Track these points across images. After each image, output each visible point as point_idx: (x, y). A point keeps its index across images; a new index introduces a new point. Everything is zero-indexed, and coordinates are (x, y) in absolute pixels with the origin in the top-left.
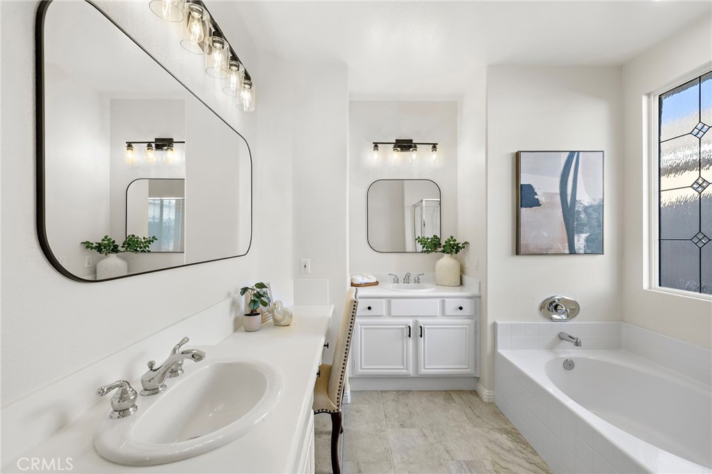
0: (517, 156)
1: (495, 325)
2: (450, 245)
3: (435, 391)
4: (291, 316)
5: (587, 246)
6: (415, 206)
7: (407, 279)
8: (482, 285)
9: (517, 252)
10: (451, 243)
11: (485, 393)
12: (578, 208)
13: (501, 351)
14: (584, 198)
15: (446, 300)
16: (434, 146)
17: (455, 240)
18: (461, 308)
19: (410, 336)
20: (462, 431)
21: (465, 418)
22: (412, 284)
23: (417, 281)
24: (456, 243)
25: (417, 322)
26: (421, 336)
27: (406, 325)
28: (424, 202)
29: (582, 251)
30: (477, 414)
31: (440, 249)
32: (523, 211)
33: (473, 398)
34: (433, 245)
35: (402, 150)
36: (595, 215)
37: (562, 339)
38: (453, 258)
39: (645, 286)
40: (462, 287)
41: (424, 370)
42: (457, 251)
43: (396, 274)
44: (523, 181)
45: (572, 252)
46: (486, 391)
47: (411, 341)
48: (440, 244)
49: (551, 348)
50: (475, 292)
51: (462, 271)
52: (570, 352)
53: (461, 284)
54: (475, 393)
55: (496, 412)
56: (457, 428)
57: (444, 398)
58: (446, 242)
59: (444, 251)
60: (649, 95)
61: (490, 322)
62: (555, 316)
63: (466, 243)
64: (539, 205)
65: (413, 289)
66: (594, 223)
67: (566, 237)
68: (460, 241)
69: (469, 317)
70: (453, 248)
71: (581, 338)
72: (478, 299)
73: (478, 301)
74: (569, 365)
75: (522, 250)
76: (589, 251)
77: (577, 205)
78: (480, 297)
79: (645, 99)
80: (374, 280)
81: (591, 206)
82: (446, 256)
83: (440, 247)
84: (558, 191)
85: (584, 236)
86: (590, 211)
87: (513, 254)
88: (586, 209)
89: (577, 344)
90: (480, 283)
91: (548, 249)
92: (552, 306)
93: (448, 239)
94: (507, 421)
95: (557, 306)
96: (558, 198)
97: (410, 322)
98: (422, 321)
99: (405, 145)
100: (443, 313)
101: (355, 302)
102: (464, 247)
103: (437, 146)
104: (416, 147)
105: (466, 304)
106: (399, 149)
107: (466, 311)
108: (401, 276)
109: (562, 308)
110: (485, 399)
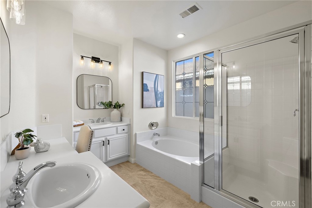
0: (142, 73)
1: (136, 134)
2: (117, 105)
3: (113, 166)
4: (49, 145)
5: (160, 105)
6: (89, 87)
7: (98, 121)
8: (131, 120)
9: (142, 107)
10: (118, 104)
11: (132, 160)
12: (158, 93)
13: (138, 143)
14: (160, 90)
15: (118, 127)
16: (110, 63)
17: (119, 103)
18: (124, 130)
19: (104, 145)
20: (128, 176)
21: (128, 171)
22: (101, 123)
23: (103, 121)
24: (119, 104)
25: (106, 138)
26: (108, 144)
27: (102, 141)
28: (96, 86)
29: (159, 106)
30: (131, 168)
31: (112, 107)
32: (144, 93)
33: (128, 163)
34: (109, 105)
35: (95, 62)
36: (162, 95)
37: (154, 135)
38: (118, 110)
39: (173, 116)
40: (122, 122)
41: (109, 158)
42: (120, 107)
43: (93, 119)
44: (144, 82)
45: (157, 107)
46: (133, 159)
47: (104, 147)
48: (112, 105)
49: (152, 139)
50: (129, 123)
51: (121, 116)
52: (157, 139)
53: (121, 121)
54: (128, 162)
55: (137, 165)
56: (126, 176)
57: (118, 167)
58: (115, 104)
59: (114, 108)
60: (174, 61)
61: (134, 133)
62: (153, 128)
63: (123, 104)
64: (149, 91)
65: (101, 125)
66: (162, 97)
67: (155, 102)
68: (121, 103)
69: (126, 133)
70: (118, 106)
71: (160, 134)
72: (129, 126)
73: (130, 126)
74: (157, 143)
75: (144, 106)
76: (161, 106)
77: (158, 92)
78: (130, 125)
79: (173, 62)
80: (82, 123)
81: (161, 92)
82: (115, 110)
83: (112, 106)
84: (153, 87)
85: (160, 101)
86: (161, 93)
87: (141, 108)
88: (160, 93)
89: (159, 136)
90: (130, 119)
91: (151, 106)
92: (152, 125)
93: (116, 103)
94: (141, 167)
95: (153, 125)
96: (154, 89)
97: (103, 139)
98: (108, 138)
99: (96, 60)
100: (117, 133)
101: (92, 131)
102: (123, 106)
103: (111, 63)
104: (102, 62)
105: (125, 128)
106: (94, 61)
107: (126, 131)
108: (95, 120)
109: (155, 125)
110: (133, 162)
